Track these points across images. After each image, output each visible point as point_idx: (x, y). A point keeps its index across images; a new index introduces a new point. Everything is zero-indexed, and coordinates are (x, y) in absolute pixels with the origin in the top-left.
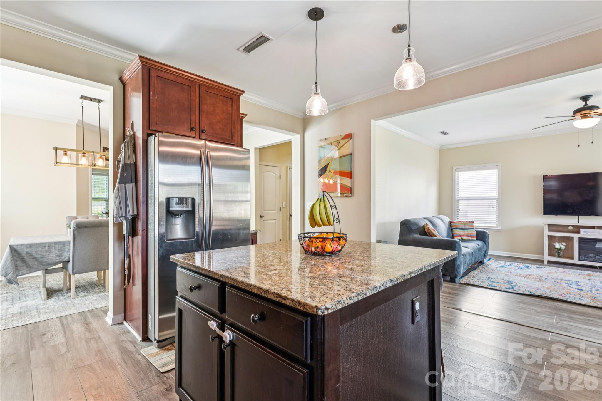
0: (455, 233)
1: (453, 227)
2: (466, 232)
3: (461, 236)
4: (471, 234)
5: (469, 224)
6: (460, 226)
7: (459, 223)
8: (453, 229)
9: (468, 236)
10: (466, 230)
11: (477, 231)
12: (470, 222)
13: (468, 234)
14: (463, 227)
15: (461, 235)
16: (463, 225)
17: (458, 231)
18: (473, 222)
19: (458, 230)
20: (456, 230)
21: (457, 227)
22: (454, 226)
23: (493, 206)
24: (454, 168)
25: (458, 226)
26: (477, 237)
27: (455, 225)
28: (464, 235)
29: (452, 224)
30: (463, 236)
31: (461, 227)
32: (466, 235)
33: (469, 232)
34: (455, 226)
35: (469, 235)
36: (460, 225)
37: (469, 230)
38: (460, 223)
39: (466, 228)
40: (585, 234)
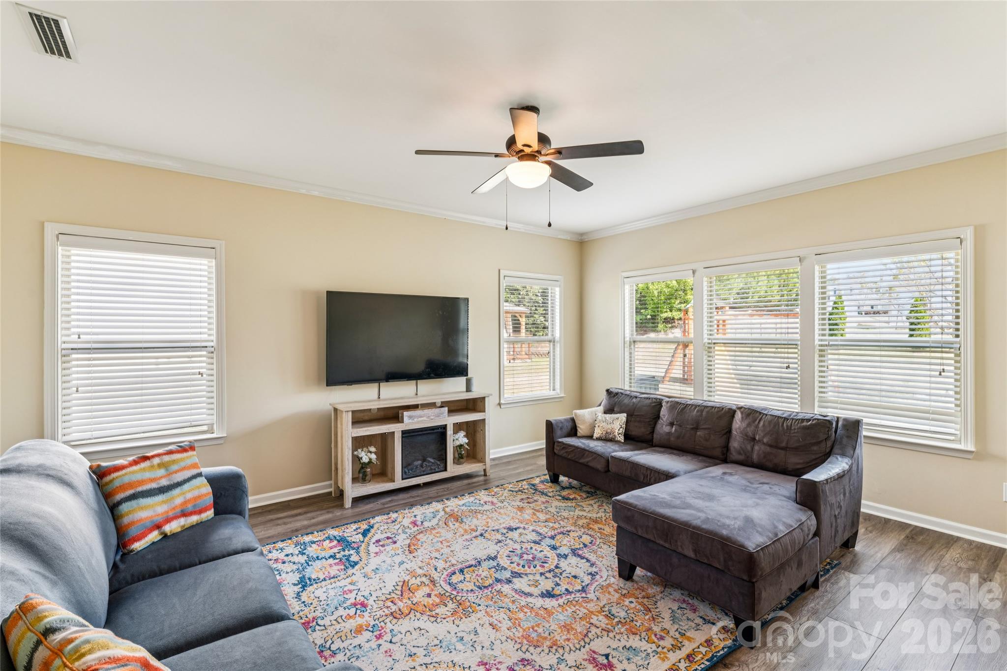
0: (132, 523)
1: (119, 496)
3: (158, 527)
4: (195, 499)
5: (180, 459)
6: (149, 481)
7: (143, 465)
8: (120, 503)
9: (184, 514)
10: (177, 491)
11: (213, 481)
12: (181, 449)
13: (185, 503)
14: (164, 482)
15: (159, 519)
16: (162, 472)
17: (142, 508)
19: (143, 501)
20: (133, 504)
21: (140, 489)
22: (123, 488)
25: (141, 482)
26: (216, 503)
27: (126, 479)
28: (171, 514)
29: (107, 479)
30: (168, 520)
31: (154, 485)
32: (178, 510)
33: (189, 496)
34: (130, 485)
35: (190, 507)
36: (148, 475)
37: (186, 487)
38: (146, 464)
39: (179, 477)
40: (411, 421)
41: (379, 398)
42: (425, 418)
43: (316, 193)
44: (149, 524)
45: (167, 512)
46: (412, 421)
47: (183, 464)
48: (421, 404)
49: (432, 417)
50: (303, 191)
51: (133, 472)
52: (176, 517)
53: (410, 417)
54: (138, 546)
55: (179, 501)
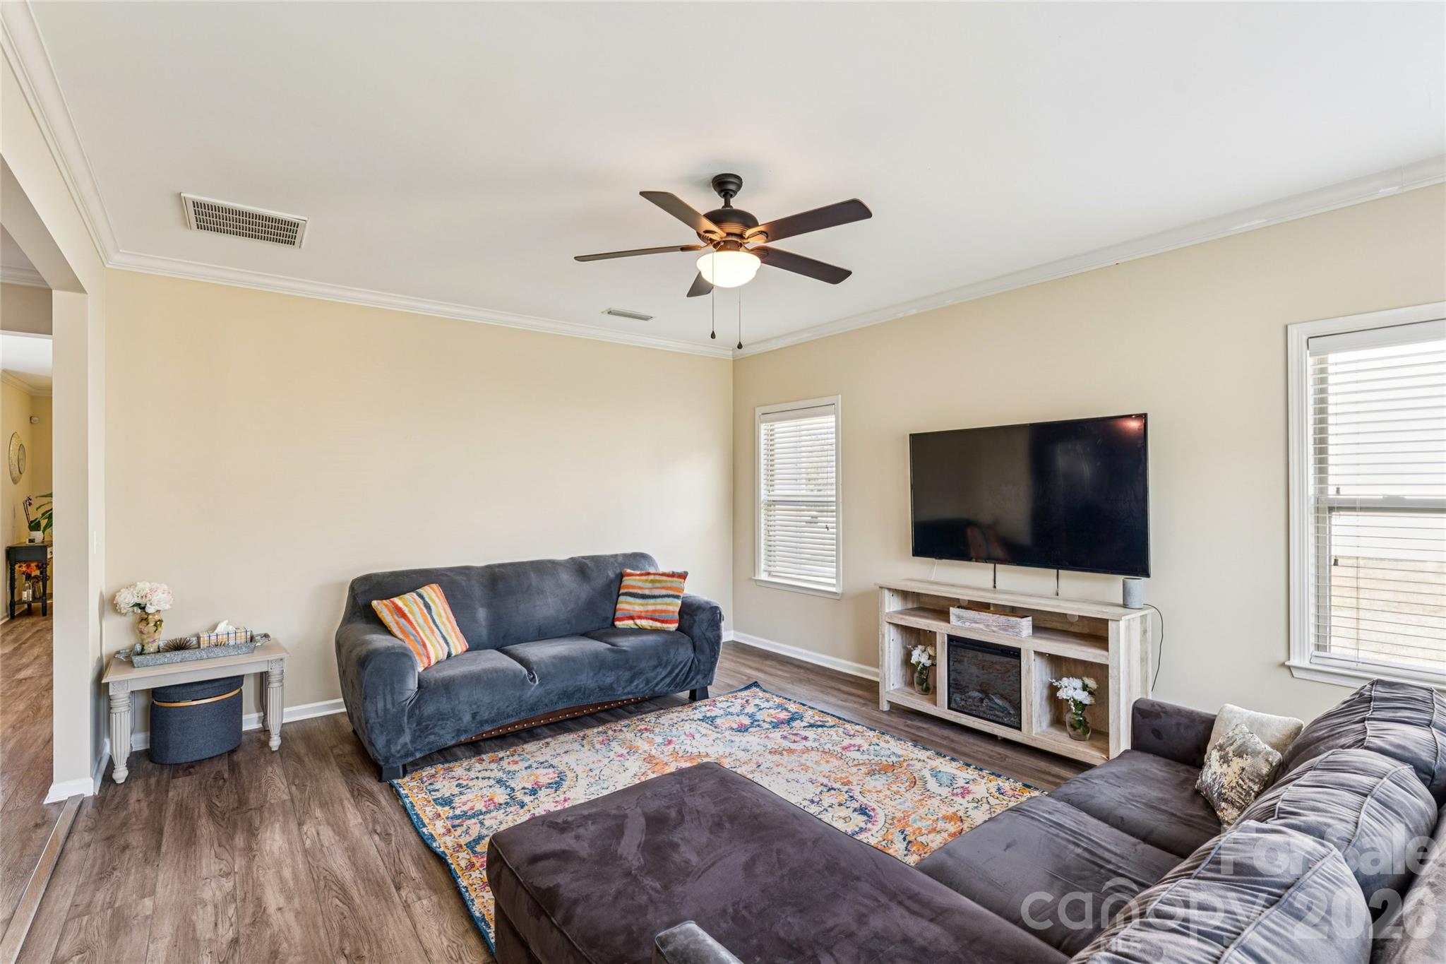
1: (622, 591)
2: (651, 606)
3: (634, 618)
4: (667, 611)
5: (666, 581)
6: (640, 588)
8: (621, 595)
9: (654, 618)
10: (652, 601)
11: (684, 605)
12: (673, 575)
13: (657, 611)
14: (647, 592)
15: (635, 614)
18: (683, 576)
21: (631, 591)
23: (828, 525)
24: (759, 411)
25: (636, 587)
26: (681, 621)
28: (643, 614)
30: (640, 618)
31: (640, 592)
32: (649, 614)
33: (659, 607)
35: (658, 615)
36: (640, 584)
37: (659, 600)
39: (656, 592)
40: (959, 624)
41: (995, 587)
42: (981, 626)
43: (914, 311)
44: (627, 614)
45: (641, 612)
46: (964, 624)
47: (664, 584)
48: (995, 605)
49: (995, 629)
50: (901, 315)
51: (635, 580)
52: (647, 618)
53: (959, 618)
54: (617, 623)
55: (651, 608)
